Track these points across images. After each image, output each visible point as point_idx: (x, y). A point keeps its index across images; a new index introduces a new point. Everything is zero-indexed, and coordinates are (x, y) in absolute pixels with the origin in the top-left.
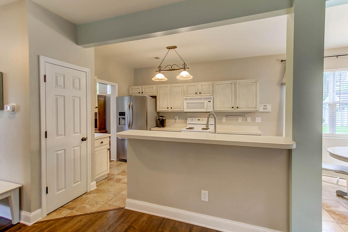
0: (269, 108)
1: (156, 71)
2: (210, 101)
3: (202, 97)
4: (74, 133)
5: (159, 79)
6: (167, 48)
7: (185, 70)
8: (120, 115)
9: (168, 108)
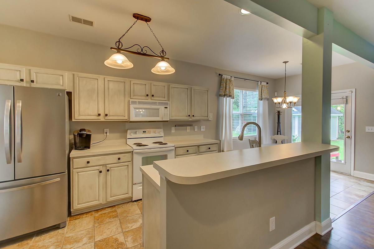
0: (211, 117)
2: (167, 108)
6: (133, 15)
7: (163, 60)
9: (99, 114)
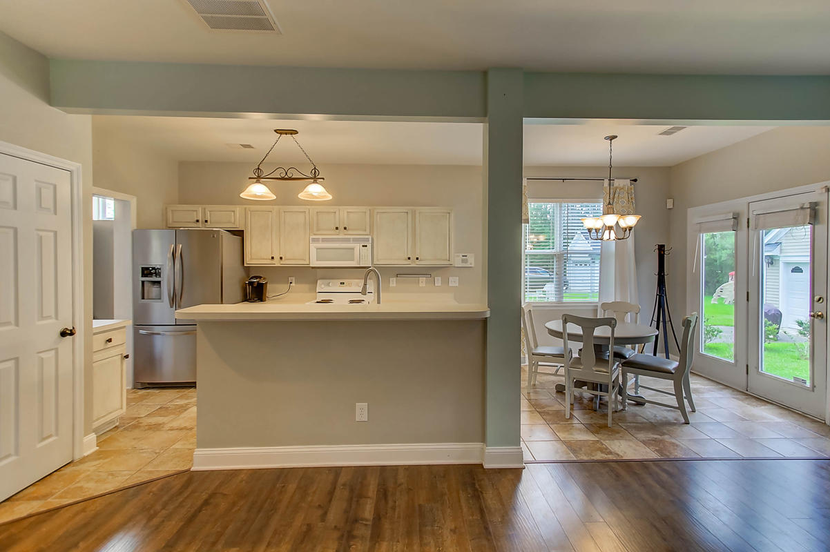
0: (471, 261)
1: (250, 178)
2: (366, 246)
3: (349, 237)
4: (42, 317)
5: (255, 196)
6: (275, 131)
7: (315, 182)
8: (144, 275)
9: (273, 258)
